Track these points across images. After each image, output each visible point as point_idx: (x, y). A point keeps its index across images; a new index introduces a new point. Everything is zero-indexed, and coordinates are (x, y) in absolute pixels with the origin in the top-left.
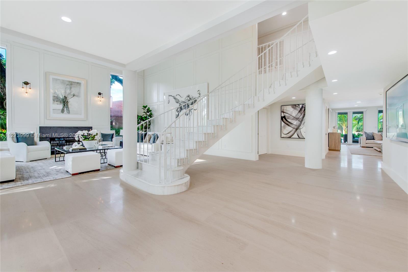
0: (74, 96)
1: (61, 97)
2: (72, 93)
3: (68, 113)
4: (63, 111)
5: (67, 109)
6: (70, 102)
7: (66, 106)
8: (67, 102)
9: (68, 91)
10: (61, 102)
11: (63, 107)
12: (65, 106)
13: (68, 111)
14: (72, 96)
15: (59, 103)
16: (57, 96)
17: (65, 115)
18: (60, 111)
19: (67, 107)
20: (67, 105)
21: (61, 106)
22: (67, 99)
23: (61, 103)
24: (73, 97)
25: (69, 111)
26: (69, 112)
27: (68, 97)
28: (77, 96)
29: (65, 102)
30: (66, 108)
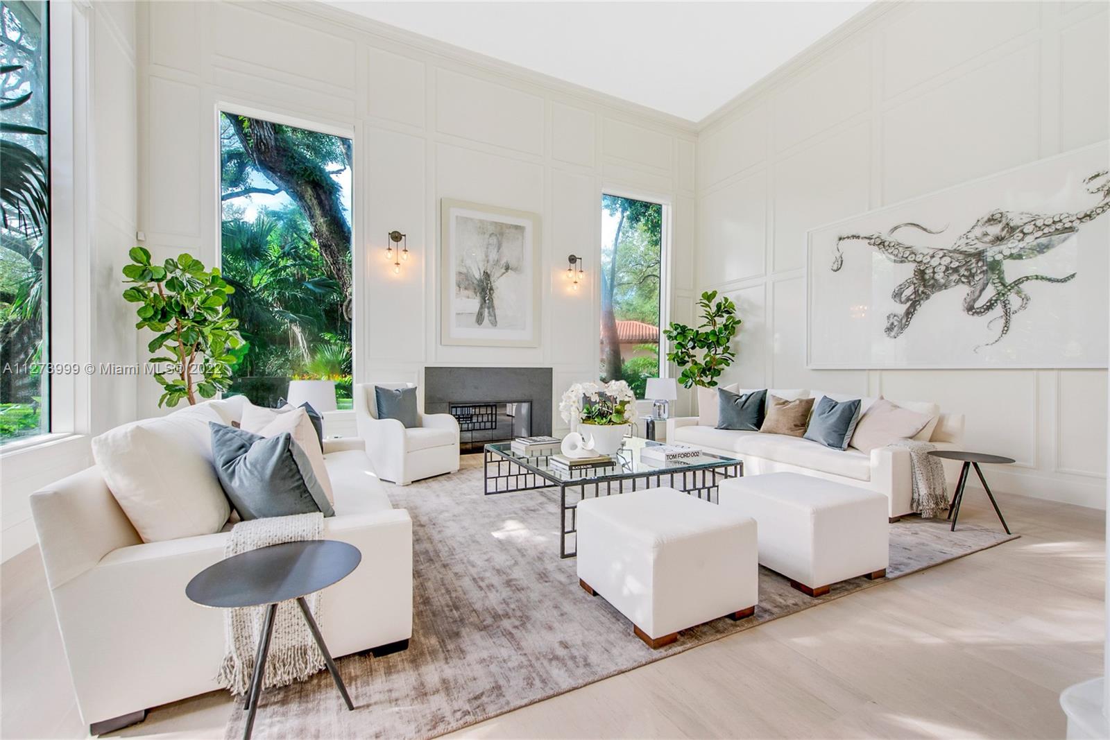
0: (507, 268)
1: (477, 276)
2: (503, 262)
3: (492, 324)
4: (480, 319)
5: (489, 313)
6: (497, 288)
7: (487, 301)
8: (491, 289)
9: (493, 255)
10: (475, 289)
11: (481, 307)
12: (485, 301)
13: (493, 318)
14: (503, 271)
15: (470, 293)
16: (468, 271)
17: (485, 332)
18: (474, 318)
19: (491, 307)
20: (491, 299)
21: (474, 304)
22: (492, 279)
23: (476, 293)
24: (504, 273)
25: (495, 319)
26: (494, 323)
27: (492, 274)
28: (515, 270)
29: (484, 289)
30: (489, 308)
